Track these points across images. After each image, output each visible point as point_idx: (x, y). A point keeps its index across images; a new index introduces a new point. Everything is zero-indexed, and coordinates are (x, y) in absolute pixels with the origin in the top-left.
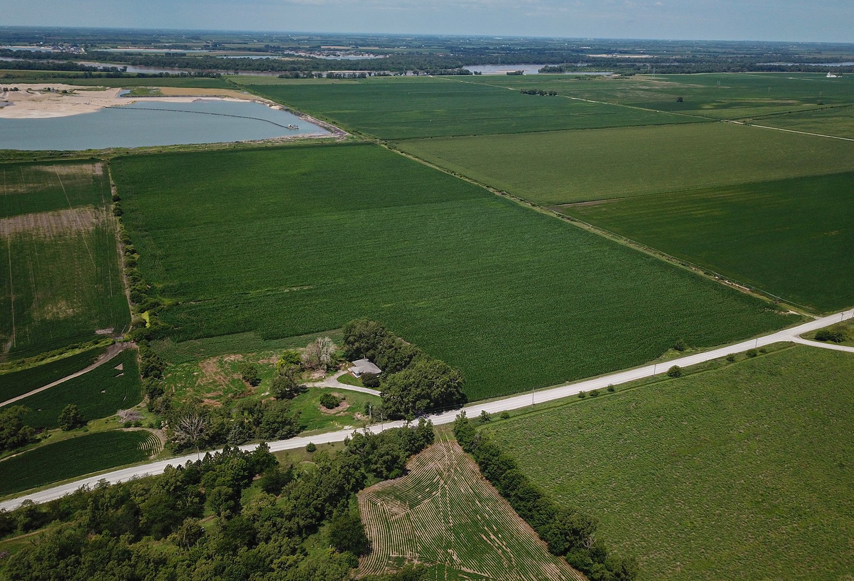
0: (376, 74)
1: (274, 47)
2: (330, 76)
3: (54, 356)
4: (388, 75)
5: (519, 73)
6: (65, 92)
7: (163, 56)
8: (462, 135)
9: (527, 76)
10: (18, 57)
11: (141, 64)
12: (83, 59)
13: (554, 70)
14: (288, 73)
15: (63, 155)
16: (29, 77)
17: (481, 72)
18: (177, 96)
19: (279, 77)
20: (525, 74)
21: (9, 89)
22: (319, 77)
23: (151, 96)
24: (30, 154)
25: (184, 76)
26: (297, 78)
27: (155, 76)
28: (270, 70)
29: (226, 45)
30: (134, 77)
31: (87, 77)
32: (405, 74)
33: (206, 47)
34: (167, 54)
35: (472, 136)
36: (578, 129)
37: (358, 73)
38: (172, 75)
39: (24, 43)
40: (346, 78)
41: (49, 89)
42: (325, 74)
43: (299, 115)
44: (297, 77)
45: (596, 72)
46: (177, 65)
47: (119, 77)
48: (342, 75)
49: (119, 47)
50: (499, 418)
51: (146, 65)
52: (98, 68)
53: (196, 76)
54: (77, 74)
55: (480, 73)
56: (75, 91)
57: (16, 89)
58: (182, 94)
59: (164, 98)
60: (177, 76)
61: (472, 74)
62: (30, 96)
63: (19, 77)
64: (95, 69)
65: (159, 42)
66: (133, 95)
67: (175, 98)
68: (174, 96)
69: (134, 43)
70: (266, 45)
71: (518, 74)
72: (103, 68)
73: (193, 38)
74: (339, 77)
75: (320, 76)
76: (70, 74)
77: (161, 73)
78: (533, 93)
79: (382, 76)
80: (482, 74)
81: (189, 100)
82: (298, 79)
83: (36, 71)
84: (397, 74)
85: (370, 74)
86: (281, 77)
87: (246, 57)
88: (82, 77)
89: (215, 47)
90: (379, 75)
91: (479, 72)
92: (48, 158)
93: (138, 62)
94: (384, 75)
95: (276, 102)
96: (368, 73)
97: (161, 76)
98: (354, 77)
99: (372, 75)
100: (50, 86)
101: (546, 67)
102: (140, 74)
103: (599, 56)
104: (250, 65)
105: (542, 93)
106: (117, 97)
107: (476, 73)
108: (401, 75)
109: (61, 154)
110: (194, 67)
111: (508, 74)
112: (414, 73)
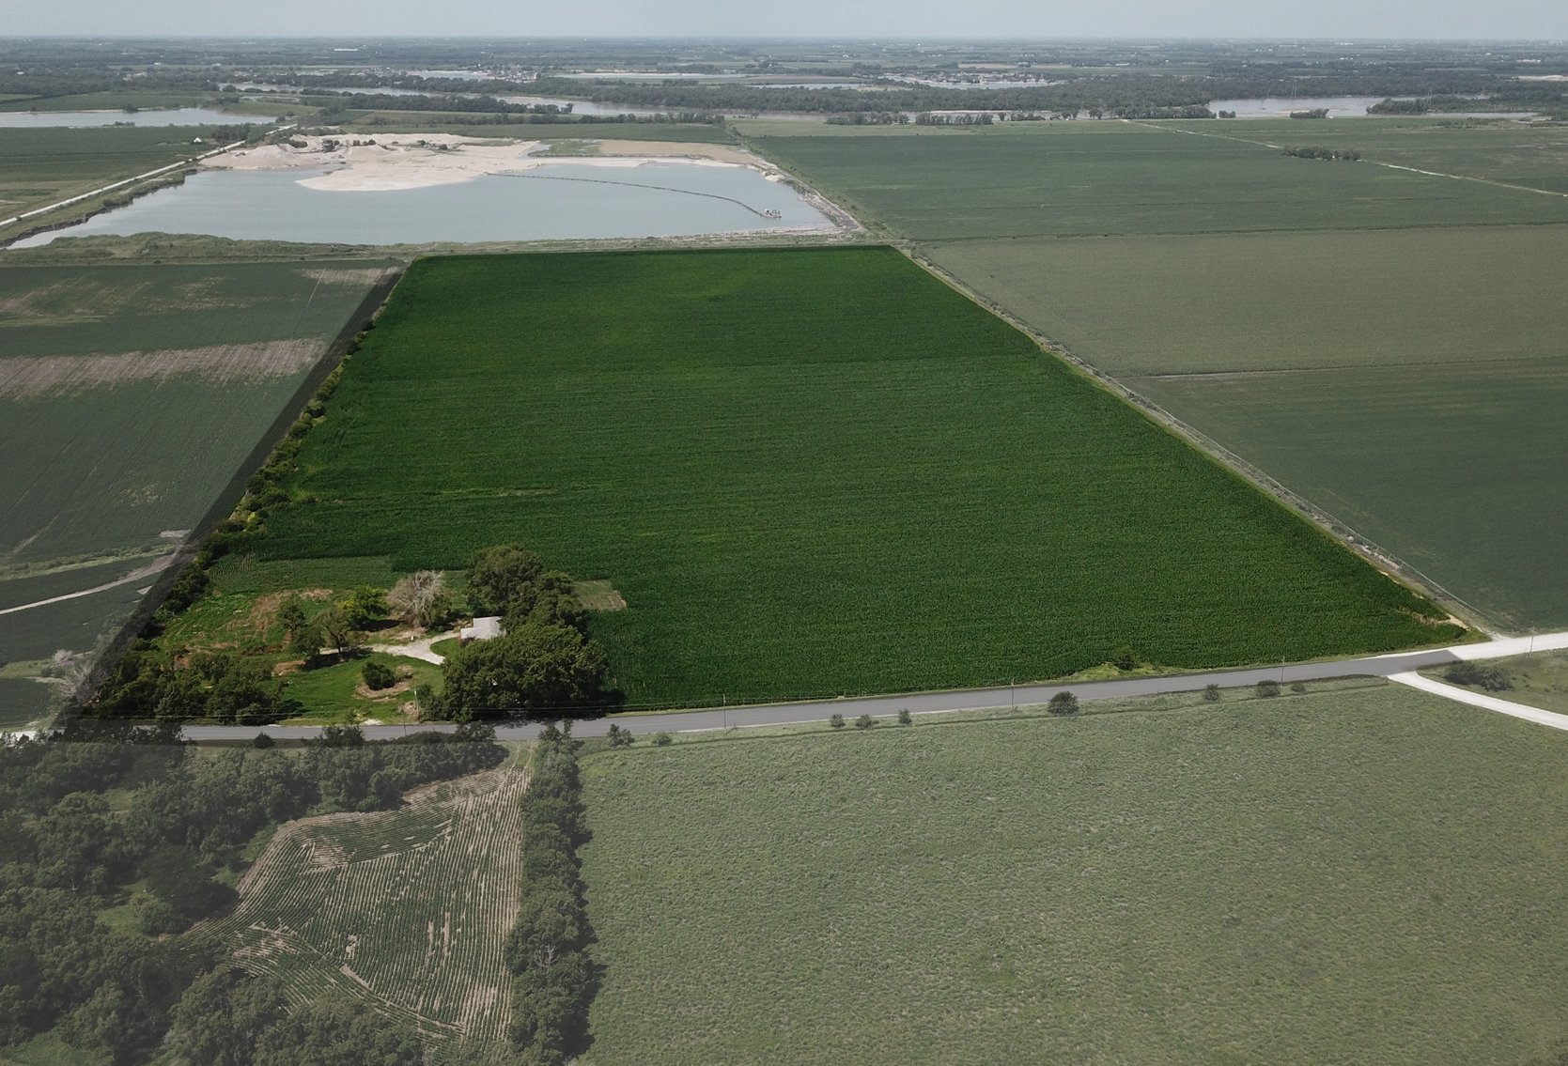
0: (1016, 116)
1: (870, 67)
2: (921, 122)
3: (73, 563)
4: (1038, 118)
5: (1320, 114)
6: (444, 148)
7: (659, 85)
8: (1078, 235)
9: (1335, 119)
10: (423, 89)
11: (606, 99)
12: (520, 91)
13: (1403, 108)
14: (846, 115)
15: (353, 252)
16: (409, 123)
17: (1234, 113)
18: (621, 156)
19: (827, 123)
20: (1330, 115)
21: (361, 142)
22: (901, 122)
23: (577, 156)
24: (302, 248)
25: (659, 120)
26: (860, 124)
27: (611, 120)
28: (821, 109)
29: (787, 66)
30: (575, 122)
31: (499, 122)
32: (1075, 116)
33: (749, 69)
34: (666, 81)
35: (1100, 237)
36: (1341, 229)
37: (975, 114)
38: (640, 118)
39: (450, 66)
40: (952, 124)
41: (423, 143)
42: (912, 117)
43: (803, 191)
44: (860, 121)
45: (1503, 112)
46: (664, 101)
47: (550, 123)
48: (945, 119)
49: (598, 70)
50: (649, 743)
51: (614, 102)
52: (528, 107)
53: (681, 121)
54: (484, 117)
55: (1233, 115)
56: (462, 147)
57: (372, 143)
58: (629, 153)
59: (599, 159)
60: (648, 121)
61: (1214, 116)
62: (387, 153)
63: (393, 122)
64: (522, 109)
65: (675, 60)
66: (553, 153)
67: (616, 159)
68: (616, 156)
69: (630, 63)
70: (855, 64)
71: (1314, 117)
72: (536, 106)
73: (734, 53)
74: (938, 122)
75: (903, 120)
76: (473, 117)
77: (621, 116)
78: (1308, 154)
79: (1026, 119)
80: (1237, 115)
81: (633, 163)
82: (861, 126)
83: (431, 112)
84: (1057, 118)
85: (1002, 118)
86: (830, 122)
87: (798, 86)
88: (491, 122)
89: (764, 68)
90: (1021, 118)
91: (1229, 112)
92: (327, 256)
93: (602, 96)
94: (1032, 118)
95: (780, 167)
96: (999, 114)
97: (621, 120)
98: (968, 122)
99: (1006, 118)
100: (427, 137)
101: (1386, 101)
102: (587, 117)
103: (1544, 78)
104: (789, 100)
105: (1326, 155)
106: (523, 157)
107: (1223, 114)
108: (1065, 117)
109: (348, 250)
110: (691, 104)
111: (1293, 116)
112: (1092, 114)
